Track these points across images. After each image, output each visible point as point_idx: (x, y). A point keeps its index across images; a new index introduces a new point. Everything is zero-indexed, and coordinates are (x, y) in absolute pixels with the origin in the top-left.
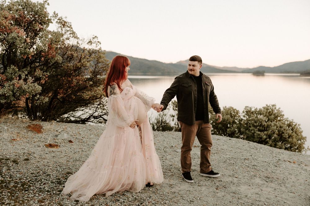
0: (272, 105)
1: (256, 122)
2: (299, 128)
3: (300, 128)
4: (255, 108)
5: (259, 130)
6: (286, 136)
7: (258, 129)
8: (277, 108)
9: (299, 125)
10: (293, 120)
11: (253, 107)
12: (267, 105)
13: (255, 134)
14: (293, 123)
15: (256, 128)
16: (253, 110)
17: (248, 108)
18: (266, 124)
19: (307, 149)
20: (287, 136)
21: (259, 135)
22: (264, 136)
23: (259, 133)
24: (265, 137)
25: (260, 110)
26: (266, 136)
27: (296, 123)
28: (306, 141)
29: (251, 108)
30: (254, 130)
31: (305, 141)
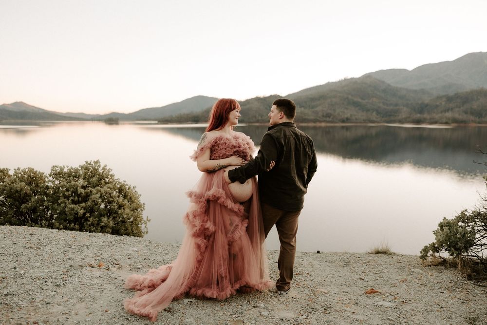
0: (94, 162)
1: (67, 190)
2: (134, 191)
3: (136, 192)
4: (69, 168)
5: (74, 202)
6: (114, 206)
7: (72, 200)
8: (102, 166)
9: (133, 187)
10: (125, 181)
11: (66, 167)
12: (87, 162)
13: (67, 209)
14: (126, 186)
15: (68, 200)
16: (66, 170)
17: (57, 169)
18: (83, 191)
19: (146, 220)
20: (116, 207)
21: (73, 209)
22: (81, 210)
23: (72, 206)
24: (82, 212)
25: (77, 171)
26: (84, 210)
27: (129, 186)
28: (144, 209)
29: (62, 169)
30: (66, 203)
31: (142, 209)
